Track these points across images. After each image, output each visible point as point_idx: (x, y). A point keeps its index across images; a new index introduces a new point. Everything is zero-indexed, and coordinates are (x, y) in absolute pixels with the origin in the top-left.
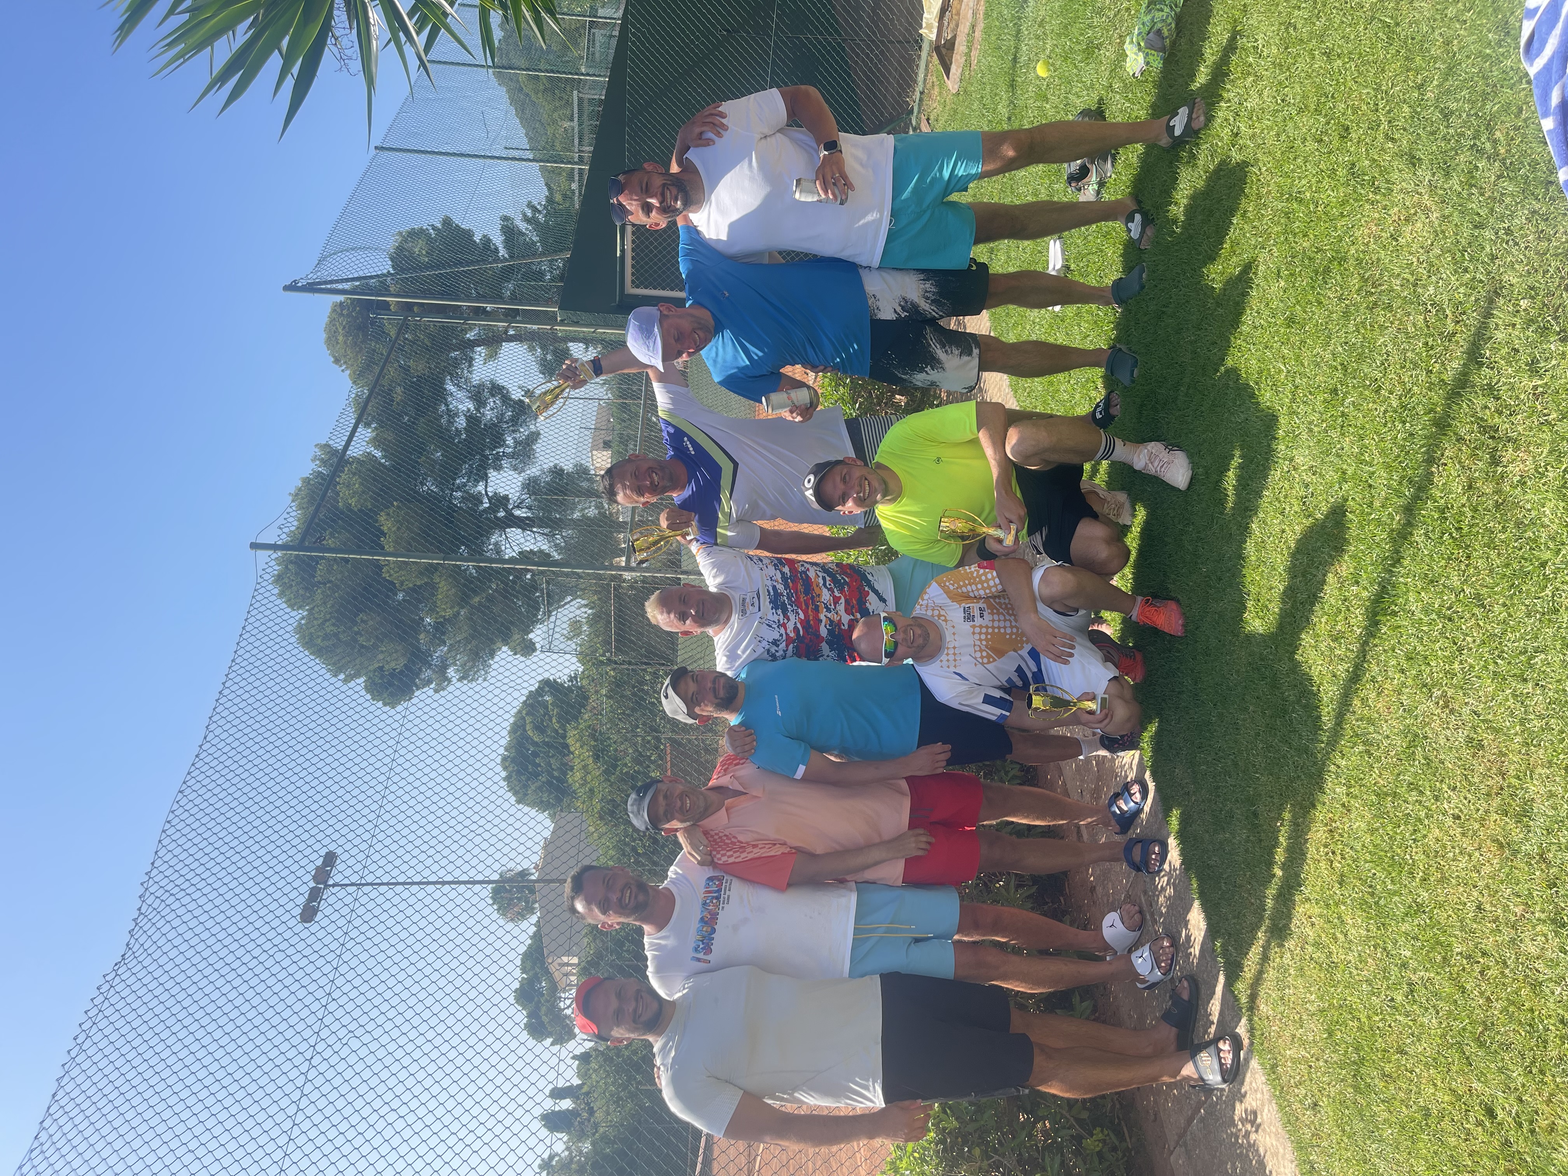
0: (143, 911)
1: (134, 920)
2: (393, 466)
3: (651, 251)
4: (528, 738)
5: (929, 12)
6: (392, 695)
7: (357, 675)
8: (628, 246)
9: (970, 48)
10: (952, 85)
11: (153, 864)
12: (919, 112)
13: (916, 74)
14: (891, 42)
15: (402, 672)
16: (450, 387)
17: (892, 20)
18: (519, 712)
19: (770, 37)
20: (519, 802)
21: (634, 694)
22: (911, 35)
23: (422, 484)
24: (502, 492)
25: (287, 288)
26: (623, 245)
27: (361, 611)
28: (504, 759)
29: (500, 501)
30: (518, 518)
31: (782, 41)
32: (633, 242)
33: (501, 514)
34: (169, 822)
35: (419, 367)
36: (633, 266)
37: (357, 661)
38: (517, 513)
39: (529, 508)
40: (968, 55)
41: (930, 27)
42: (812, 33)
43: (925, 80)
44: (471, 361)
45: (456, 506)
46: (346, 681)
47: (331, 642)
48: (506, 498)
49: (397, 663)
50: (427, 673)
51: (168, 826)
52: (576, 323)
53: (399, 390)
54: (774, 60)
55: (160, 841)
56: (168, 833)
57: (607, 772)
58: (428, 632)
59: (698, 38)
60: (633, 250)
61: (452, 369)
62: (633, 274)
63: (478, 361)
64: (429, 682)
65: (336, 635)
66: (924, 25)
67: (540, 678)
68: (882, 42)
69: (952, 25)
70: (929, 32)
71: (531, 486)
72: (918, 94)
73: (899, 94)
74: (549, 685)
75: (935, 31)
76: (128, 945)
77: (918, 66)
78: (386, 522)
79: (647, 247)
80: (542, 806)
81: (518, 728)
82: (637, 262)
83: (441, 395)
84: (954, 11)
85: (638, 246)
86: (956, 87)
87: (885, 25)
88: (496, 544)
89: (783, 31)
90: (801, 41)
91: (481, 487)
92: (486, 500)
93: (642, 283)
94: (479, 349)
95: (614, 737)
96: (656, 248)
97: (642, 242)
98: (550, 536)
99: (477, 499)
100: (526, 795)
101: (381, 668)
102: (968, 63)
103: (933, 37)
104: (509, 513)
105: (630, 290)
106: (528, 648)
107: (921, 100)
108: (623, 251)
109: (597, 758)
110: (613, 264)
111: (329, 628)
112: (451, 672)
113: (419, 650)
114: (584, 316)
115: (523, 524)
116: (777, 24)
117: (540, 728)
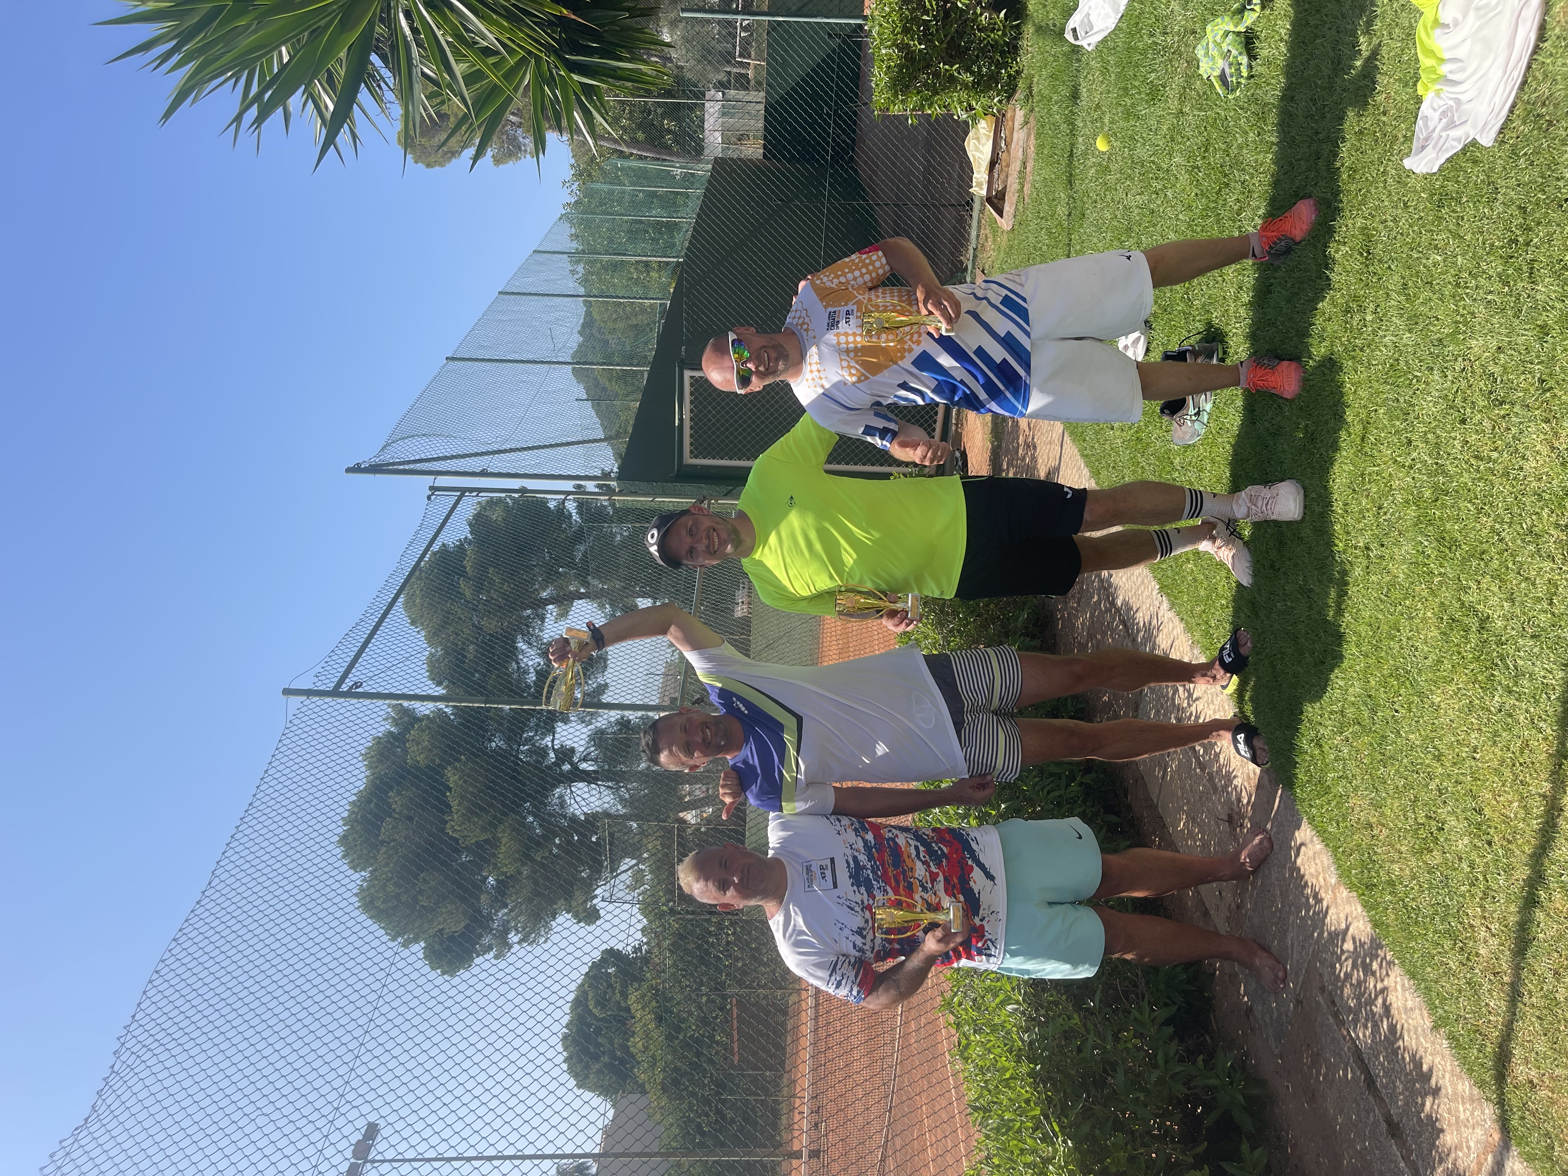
0: (116, 1068)
1: (105, 1079)
2: (462, 724)
3: (709, 420)
4: (590, 1013)
5: (978, 172)
6: (450, 963)
7: (416, 940)
8: (686, 416)
9: (1022, 185)
10: (1005, 223)
11: (133, 1017)
12: (974, 268)
13: (969, 234)
14: (944, 206)
15: (463, 935)
16: (521, 645)
17: (942, 184)
18: (581, 986)
19: (823, 204)
20: (579, 1086)
21: (699, 947)
22: (962, 197)
23: (490, 741)
24: (569, 743)
25: (349, 470)
26: (681, 414)
27: (422, 870)
28: (565, 1038)
29: (566, 754)
30: (584, 772)
31: (835, 208)
32: (692, 411)
33: (567, 767)
34: (157, 972)
35: (491, 625)
36: (691, 436)
37: (417, 924)
38: (584, 766)
39: (595, 760)
40: (1021, 190)
41: (980, 185)
42: (864, 199)
43: (978, 236)
44: (543, 619)
45: (521, 760)
46: (405, 945)
47: (390, 904)
48: (572, 750)
49: (456, 925)
50: (486, 940)
51: (156, 976)
52: (635, 493)
53: (471, 648)
54: (827, 226)
55: (144, 992)
56: (155, 983)
57: (669, 1038)
58: (489, 893)
59: (752, 208)
60: (691, 419)
61: (524, 628)
62: (691, 444)
63: (550, 619)
64: (490, 948)
65: (397, 896)
66: (974, 184)
67: (605, 947)
68: (934, 206)
69: (1002, 177)
70: (979, 188)
71: (598, 738)
72: (971, 251)
73: (953, 254)
74: (611, 955)
75: (985, 187)
76: (93, 1107)
77: (970, 226)
78: (452, 777)
79: (705, 416)
80: (604, 1091)
81: (579, 1003)
82: (696, 432)
83: (512, 653)
84: (1004, 164)
85: (696, 415)
86: (1011, 224)
87: (935, 187)
88: (561, 797)
89: (835, 198)
90: (853, 207)
91: (549, 739)
92: (552, 755)
93: (700, 453)
94: (550, 607)
95: (678, 997)
96: (714, 416)
97: (701, 411)
98: (615, 790)
99: (543, 752)
100: (586, 1077)
101: (440, 931)
102: (1021, 198)
103: (984, 192)
104: (575, 767)
105: (689, 460)
106: (591, 916)
107: (975, 256)
108: (681, 419)
109: (659, 1019)
110: (671, 434)
111: (391, 888)
112: (513, 937)
113: (480, 912)
114: (644, 485)
115: (589, 778)
116: (829, 191)
117: (602, 1002)
